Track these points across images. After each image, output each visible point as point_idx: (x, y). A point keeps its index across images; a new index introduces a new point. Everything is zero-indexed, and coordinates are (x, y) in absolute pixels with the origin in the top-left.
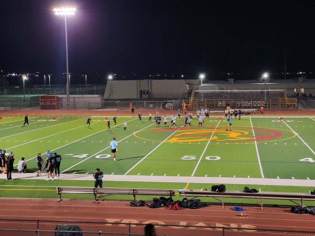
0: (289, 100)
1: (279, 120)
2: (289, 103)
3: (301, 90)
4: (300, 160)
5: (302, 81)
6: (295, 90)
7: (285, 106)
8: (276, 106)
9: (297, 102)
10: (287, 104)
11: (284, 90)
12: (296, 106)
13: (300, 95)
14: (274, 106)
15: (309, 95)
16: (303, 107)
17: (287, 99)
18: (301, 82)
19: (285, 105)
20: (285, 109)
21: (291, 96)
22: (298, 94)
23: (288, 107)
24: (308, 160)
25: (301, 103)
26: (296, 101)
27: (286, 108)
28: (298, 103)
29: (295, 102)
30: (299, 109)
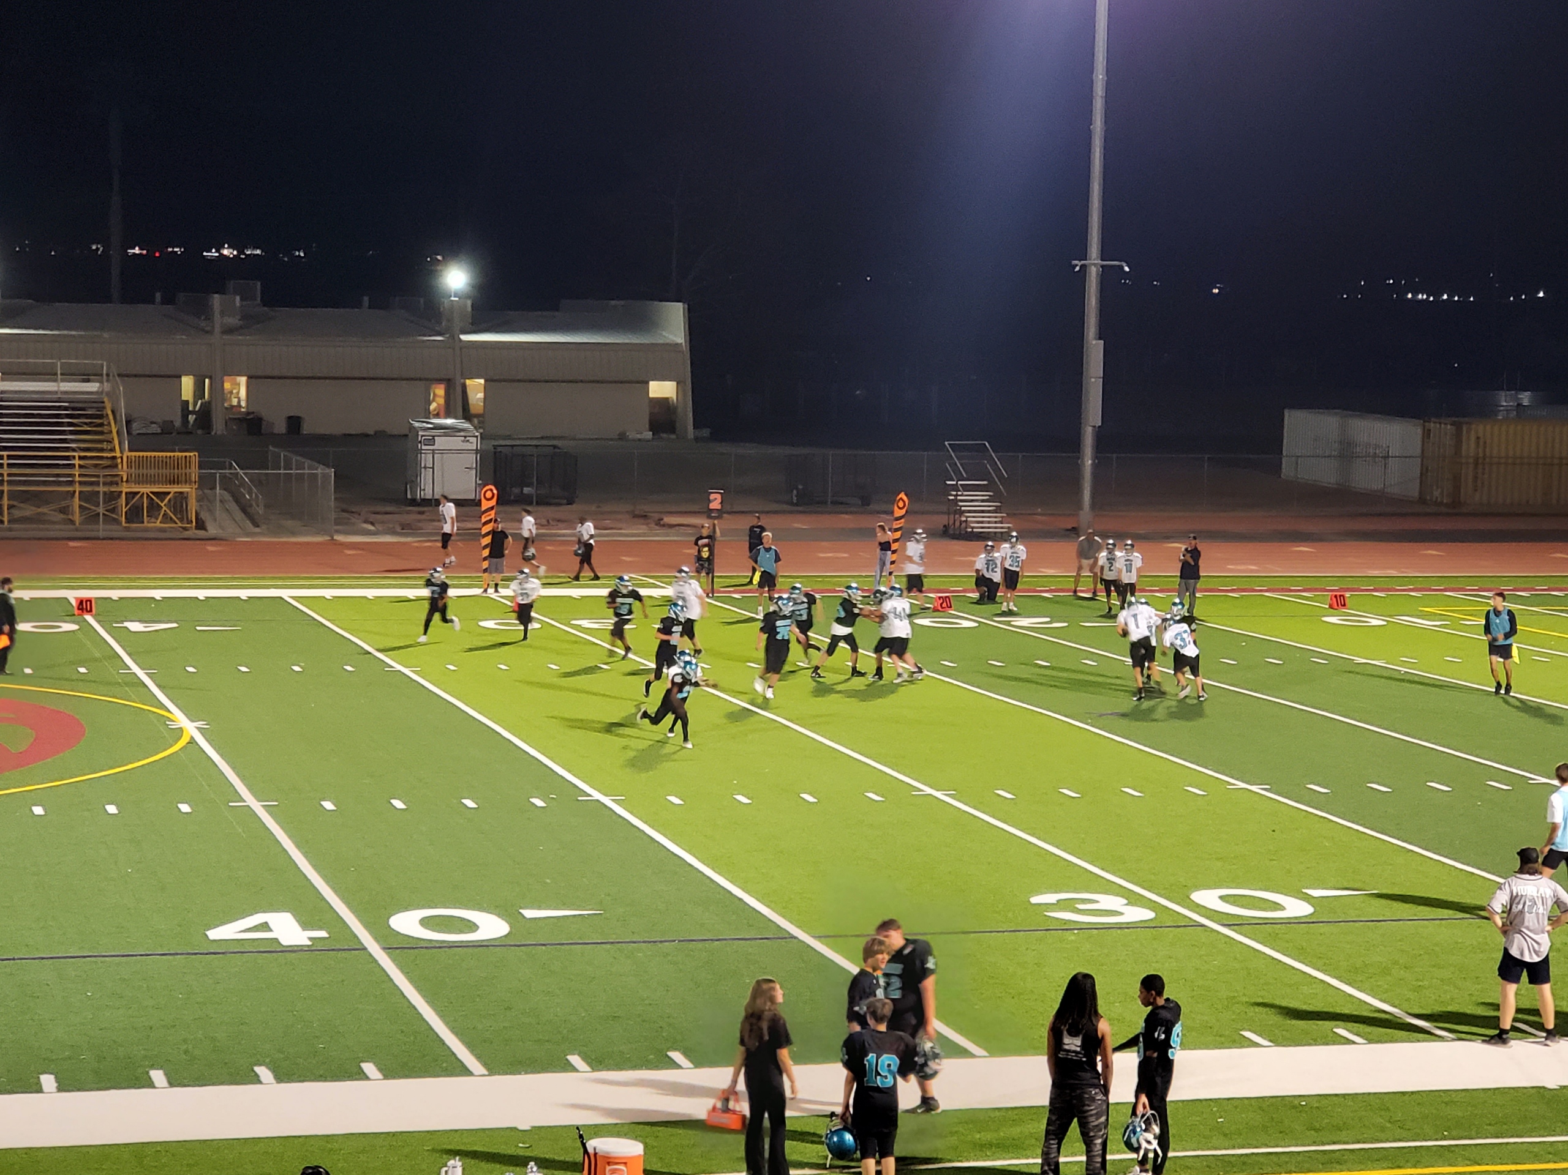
0: (140, 463)
1: (69, 617)
2: (145, 489)
3: (227, 386)
4: (214, 934)
5: (233, 321)
6: (187, 383)
7: (113, 510)
8: (44, 510)
9: (194, 477)
10: (131, 495)
11: (107, 386)
12: (193, 506)
13: (218, 426)
14: (29, 510)
15: (281, 427)
16: (239, 515)
17: (123, 453)
18: (229, 331)
19: (112, 497)
20: (114, 530)
21: (155, 429)
22: (205, 416)
23: (134, 514)
24: (265, 927)
25: (228, 484)
26: (194, 472)
27: (117, 522)
28: (205, 483)
29: (187, 481)
30: (212, 530)
